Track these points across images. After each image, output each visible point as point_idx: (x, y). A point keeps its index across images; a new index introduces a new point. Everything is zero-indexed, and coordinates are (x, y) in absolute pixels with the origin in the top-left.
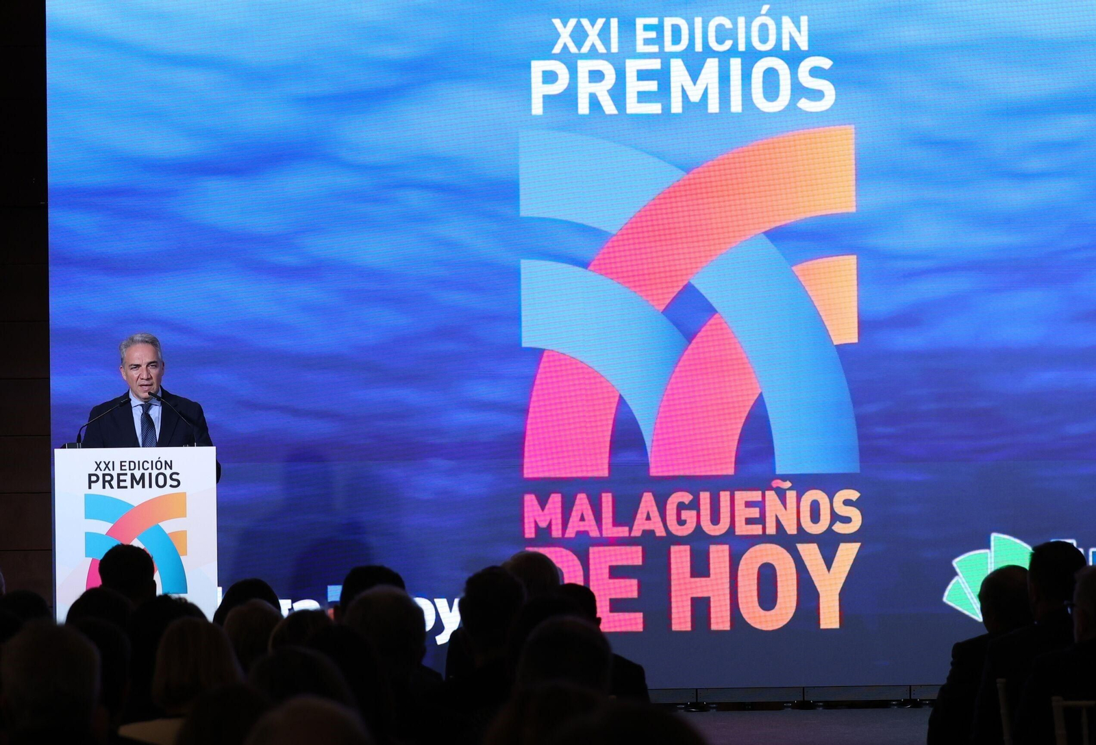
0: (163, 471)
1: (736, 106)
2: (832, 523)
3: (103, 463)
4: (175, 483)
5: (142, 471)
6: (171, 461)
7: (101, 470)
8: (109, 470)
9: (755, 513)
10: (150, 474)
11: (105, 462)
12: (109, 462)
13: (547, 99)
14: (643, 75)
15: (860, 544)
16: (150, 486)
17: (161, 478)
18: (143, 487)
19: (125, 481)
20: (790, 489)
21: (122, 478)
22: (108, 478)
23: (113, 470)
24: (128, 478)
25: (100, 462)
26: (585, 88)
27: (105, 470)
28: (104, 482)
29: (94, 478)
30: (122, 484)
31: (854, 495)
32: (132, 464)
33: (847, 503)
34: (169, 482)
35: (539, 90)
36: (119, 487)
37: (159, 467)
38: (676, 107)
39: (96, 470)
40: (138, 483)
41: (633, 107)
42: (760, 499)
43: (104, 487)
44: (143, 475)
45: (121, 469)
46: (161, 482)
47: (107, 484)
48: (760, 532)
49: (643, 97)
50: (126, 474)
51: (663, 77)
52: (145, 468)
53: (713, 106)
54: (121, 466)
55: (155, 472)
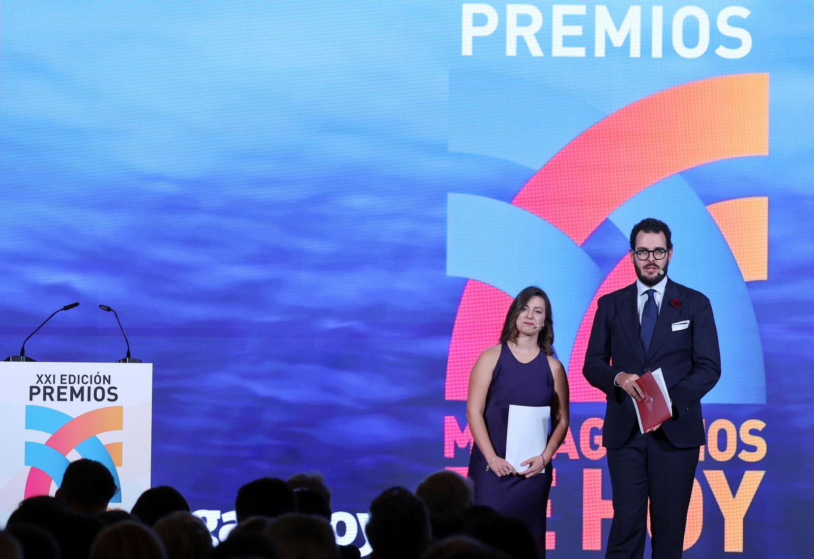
0: (101, 385)
1: (657, 51)
2: (738, 451)
3: (44, 376)
4: (113, 397)
5: (81, 384)
6: (109, 376)
7: (42, 383)
8: (50, 383)
10: (89, 388)
11: (46, 375)
12: (50, 375)
13: (476, 40)
14: (569, 20)
15: (764, 472)
16: (89, 400)
17: (99, 392)
18: (82, 400)
19: (65, 394)
21: (62, 390)
22: (48, 391)
23: (54, 383)
24: (68, 391)
25: (42, 375)
26: (513, 31)
27: (46, 383)
28: (45, 394)
29: (35, 391)
30: (62, 397)
31: (760, 425)
32: (72, 378)
33: (753, 432)
34: (107, 396)
35: (469, 32)
36: (59, 399)
37: (98, 381)
38: (600, 51)
39: (37, 383)
40: (77, 396)
41: (559, 50)
43: (45, 399)
44: (82, 388)
45: (62, 383)
46: (99, 396)
47: (47, 396)
49: (569, 41)
50: (66, 387)
51: (588, 22)
52: (85, 381)
53: (635, 51)
54: (62, 379)
55: (93, 386)
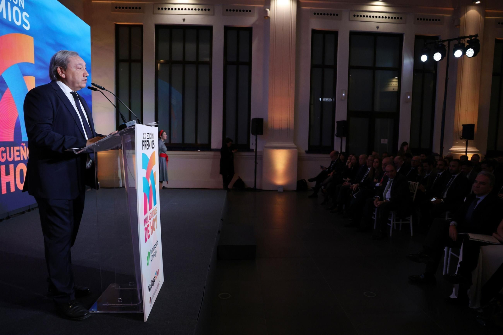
1: (10, 19)
9: (18, 153)
20: (25, 146)
42: (19, 149)
48: (19, 160)
53: (5, 16)
